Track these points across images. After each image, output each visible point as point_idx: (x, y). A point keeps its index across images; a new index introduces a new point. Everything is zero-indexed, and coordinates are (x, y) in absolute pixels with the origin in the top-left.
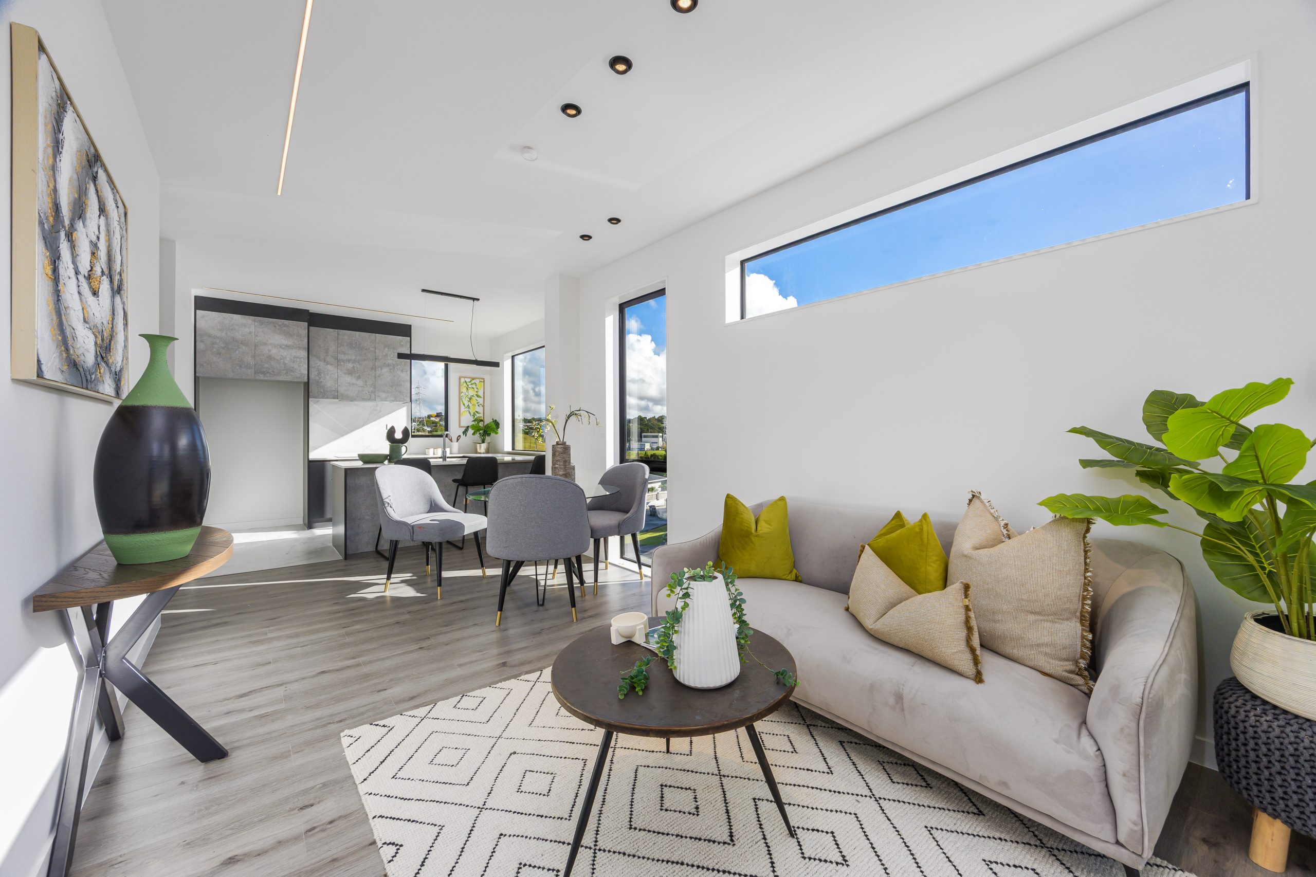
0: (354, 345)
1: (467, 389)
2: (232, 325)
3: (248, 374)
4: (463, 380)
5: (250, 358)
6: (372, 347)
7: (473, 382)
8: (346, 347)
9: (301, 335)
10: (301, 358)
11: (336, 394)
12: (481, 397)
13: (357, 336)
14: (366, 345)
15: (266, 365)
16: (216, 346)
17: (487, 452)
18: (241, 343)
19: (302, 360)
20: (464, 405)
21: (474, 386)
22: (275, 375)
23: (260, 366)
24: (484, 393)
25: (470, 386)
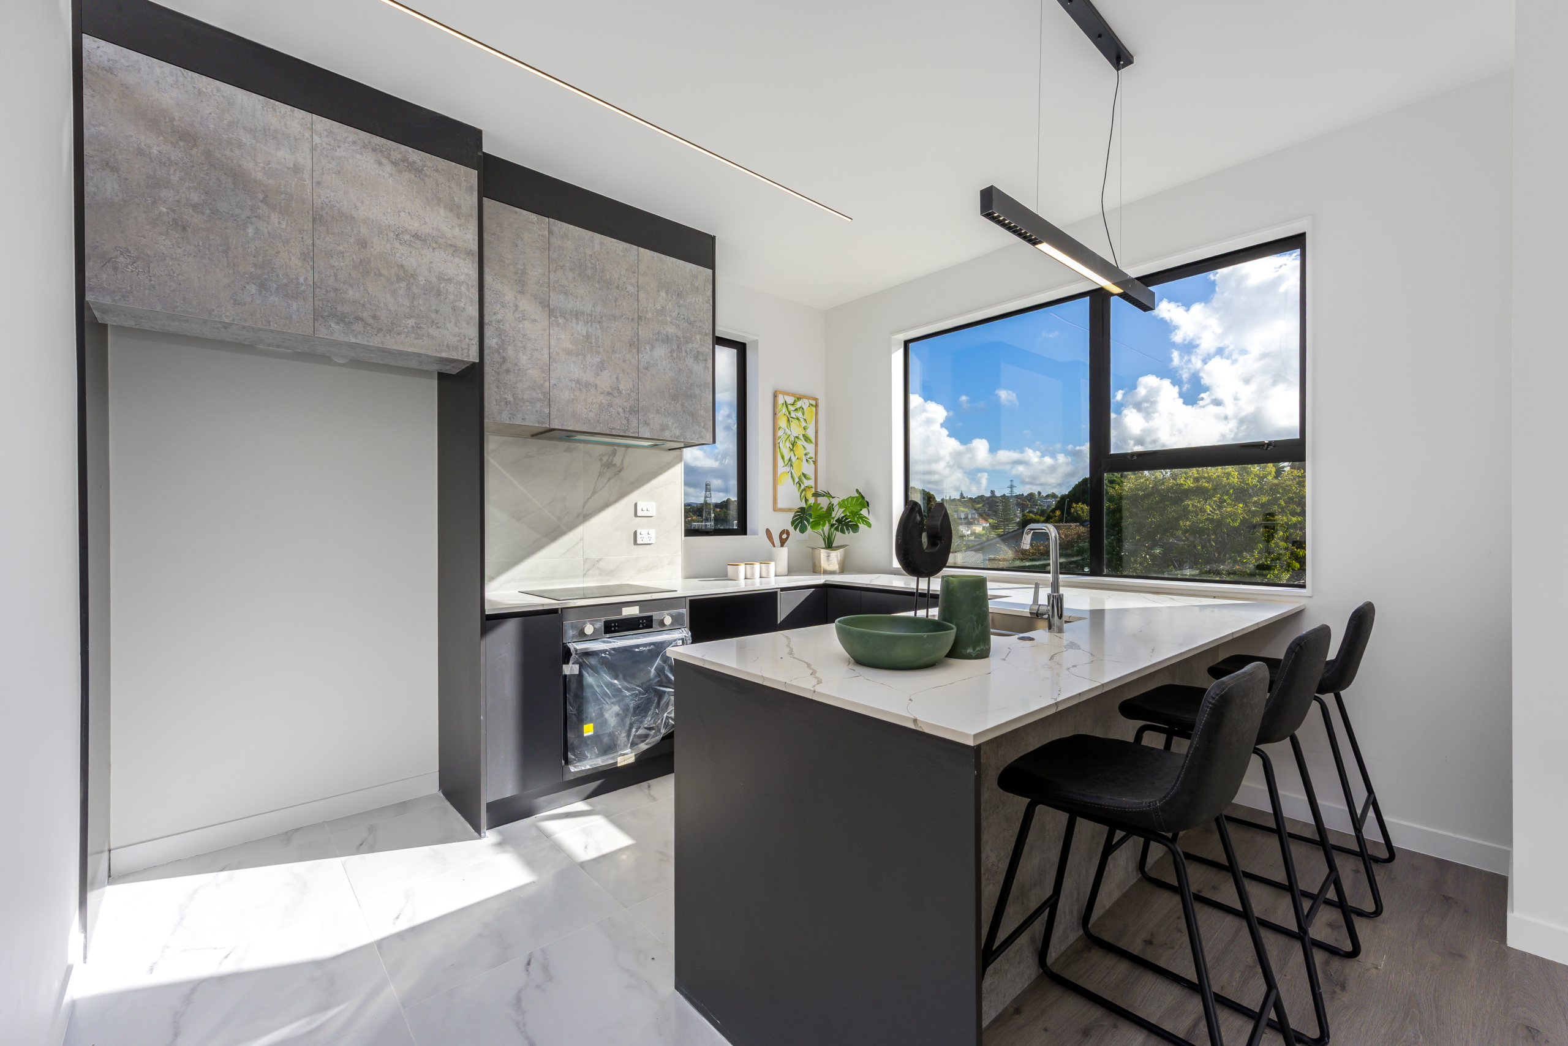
0: (589, 272)
1: (789, 420)
2: (231, 124)
3: (289, 318)
4: (781, 399)
5: (296, 262)
6: (632, 285)
7: (799, 404)
8: (570, 275)
9: (459, 207)
10: (460, 284)
11: (547, 411)
12: (811, 442)
13: (597, 247)
14: (616, 276)
15: (351, 292)
16: (165, 194)
17: (843, 570)
18: (264, 200)
19: (463, 289)
20: (783, 457)
21: (799, 414)
22: (380, 330)
23: (332, 295)
24: (816, 432)
25: (793, 414)
